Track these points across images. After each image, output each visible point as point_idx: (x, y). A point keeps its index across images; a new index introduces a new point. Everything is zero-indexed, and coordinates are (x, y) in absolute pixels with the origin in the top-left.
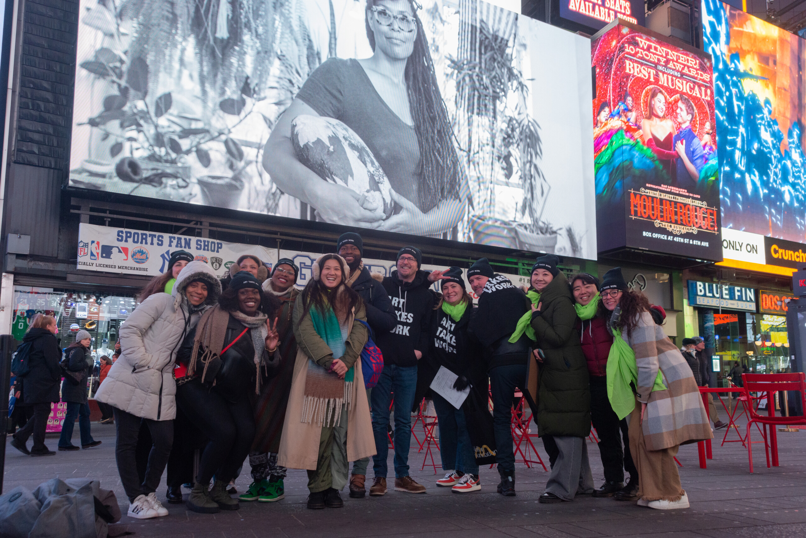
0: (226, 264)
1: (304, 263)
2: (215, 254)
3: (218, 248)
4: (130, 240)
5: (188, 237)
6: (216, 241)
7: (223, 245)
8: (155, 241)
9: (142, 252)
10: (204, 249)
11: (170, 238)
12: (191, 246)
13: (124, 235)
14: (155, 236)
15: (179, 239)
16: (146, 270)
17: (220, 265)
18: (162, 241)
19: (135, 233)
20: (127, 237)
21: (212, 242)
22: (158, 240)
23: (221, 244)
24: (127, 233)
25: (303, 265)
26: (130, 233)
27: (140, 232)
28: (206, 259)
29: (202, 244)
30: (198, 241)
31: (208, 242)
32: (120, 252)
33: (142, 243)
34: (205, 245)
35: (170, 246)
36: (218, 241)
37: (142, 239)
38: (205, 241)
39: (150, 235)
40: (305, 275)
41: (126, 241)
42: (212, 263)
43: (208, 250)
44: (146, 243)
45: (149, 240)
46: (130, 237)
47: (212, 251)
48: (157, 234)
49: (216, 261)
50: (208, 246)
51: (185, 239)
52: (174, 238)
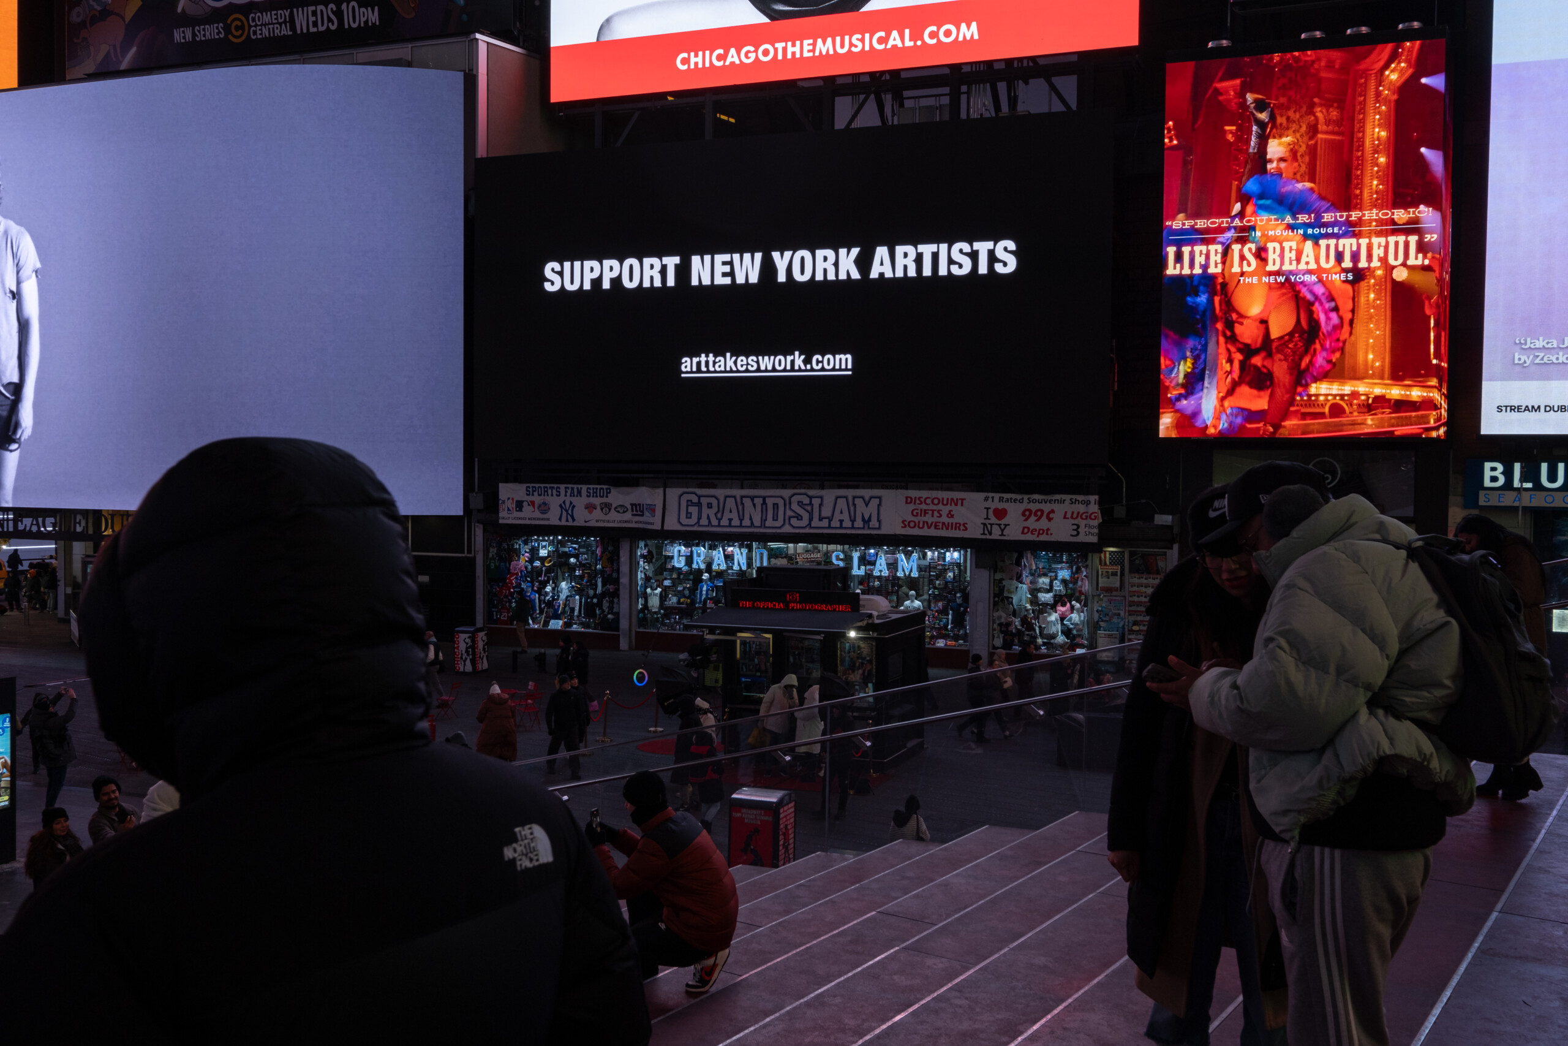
0: (616, 508)
1: (691, 501)
2: (604, 500)
3: (607, 493)
4: (536, 494)
5: (579, 486)
6: (605, 487)
7: (612, 490)
8: (555, 492)
9: (545, 504)
10: (593, 496)
11: (566, 488)
12: (582, 494)
13: (531, 490)
14: (553, 488)
15: (573, 489)
16: (548, 519)
17: (610, 510)
18: (559, 492)
19: (539, 487)
20: (533, 491)
21: (601, 489)
22: (557, 491)
23: (610, 489)
24: (533, 487)
25: (689, 503)
26: (535, 487)
27: (542, 485)
28: (595, 505)
29: (591, 491)
30: (588, 488)
31: (597, 489)
32: (529, 505)
33: (544, 495)
34: (594, 493)
35: (566, 496)
36: (607, 487)
37: (545, 491)
38: (593, 488)
39: (550, 487)
40: (691, 513)
41: (533, 495)
42: (602, 509)
43: (597, 497)
44: (548, 495)
45: (550, 491)
46: (535, 491)
47: (600, 496)
48: (555, 486)
49: (606, 506)
50: (596, 492)
51: (578, 488)
52: (568, 488)
